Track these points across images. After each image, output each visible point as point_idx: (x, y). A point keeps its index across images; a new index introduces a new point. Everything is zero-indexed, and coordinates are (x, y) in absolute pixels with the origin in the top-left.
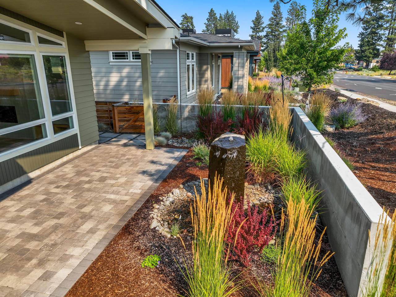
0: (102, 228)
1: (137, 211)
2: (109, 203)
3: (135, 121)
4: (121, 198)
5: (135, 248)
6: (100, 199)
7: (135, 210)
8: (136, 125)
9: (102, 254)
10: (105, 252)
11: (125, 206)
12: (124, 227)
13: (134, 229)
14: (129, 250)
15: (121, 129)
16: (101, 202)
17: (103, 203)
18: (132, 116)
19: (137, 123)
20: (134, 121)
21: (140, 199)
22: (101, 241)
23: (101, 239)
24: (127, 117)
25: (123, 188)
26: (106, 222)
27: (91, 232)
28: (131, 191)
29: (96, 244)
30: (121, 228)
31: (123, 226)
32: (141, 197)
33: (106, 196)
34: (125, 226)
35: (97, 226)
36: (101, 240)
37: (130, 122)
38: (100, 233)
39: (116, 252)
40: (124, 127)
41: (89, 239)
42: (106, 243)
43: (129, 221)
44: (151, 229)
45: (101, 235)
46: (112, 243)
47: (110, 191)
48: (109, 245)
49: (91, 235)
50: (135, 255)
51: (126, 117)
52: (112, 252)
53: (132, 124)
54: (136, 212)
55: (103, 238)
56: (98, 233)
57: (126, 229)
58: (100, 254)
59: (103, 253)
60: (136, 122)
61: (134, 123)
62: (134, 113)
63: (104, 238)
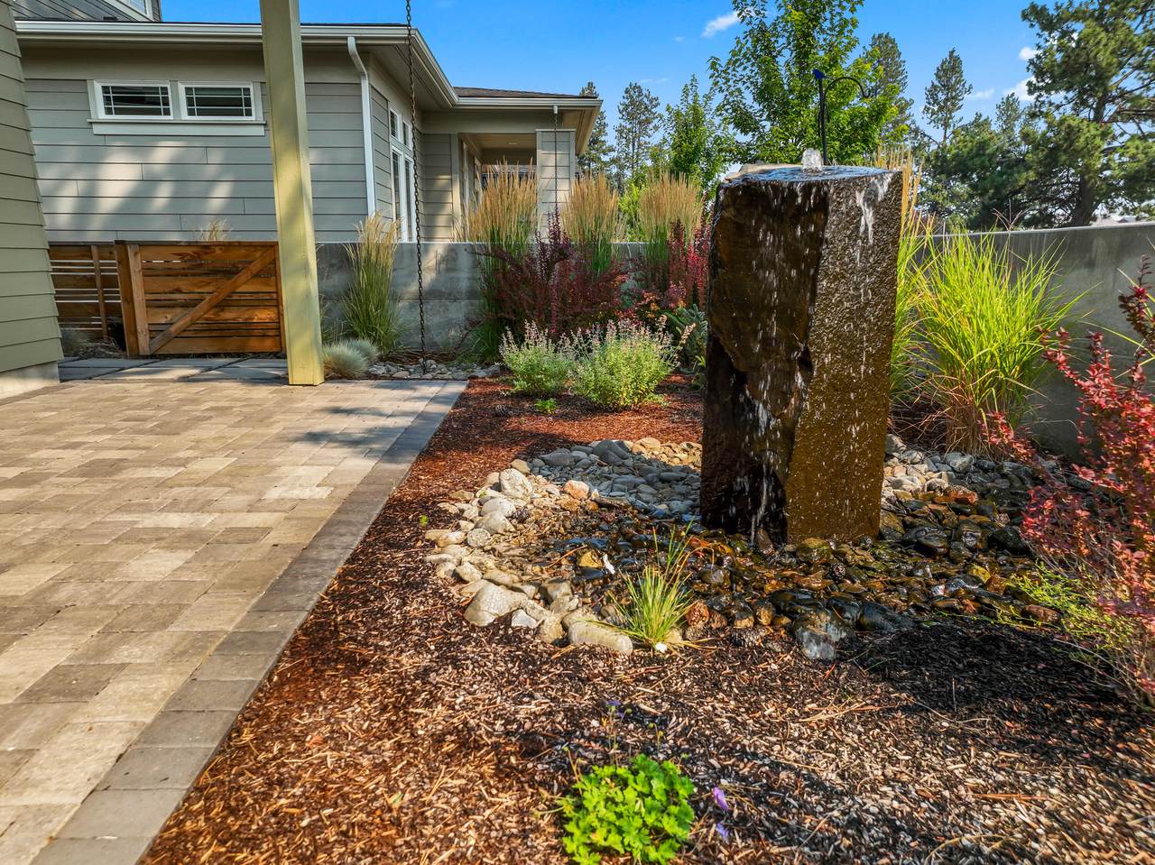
0: (145, 660)
1: (348, 562)
2: (163, 543)
3: (222, 305)
4: (226, 523)
5: (439, 740)
6: (104, 536)
7: (335, 558)
8: (225, 322)
9: (179, 824)
10: (207, 810)
11: (267, 548)
12: (296, 639)
13: (371, 640)
14: (395, 761)
15: (159, 337)
16: (107, 546)
17: (122, 549)
18: (208, 284)
19: (229, 315)
20: (216, 306)
21: (343, 517)
22: (148, 737)
23: (149, 719)
24: (184, 289)
25: (228, 489)
26: (164, 625)
27: (58, 693)
28: (273, 494)
29: (111, 762)
30: (284, 643)
31: (290, 636)
32: (339, 511)
33: (136, 522)
34: (304, 629)
35: (101, 652)
36: (151, 727)
37: (199, 311)
38: (135, 686)
39: (298, 791)
40: (173, 329)
41: (44, 736)
42: (199, 743)
43: (320, 605)
44: (485, 629)
45: (146, 697)
46: (247, 737)
47: (152, 501)
48: (220, 752)
49: (58, 706)
50: (463, 791)
51: (179, 291)
52: (266, 796)
53: (207, 319)
54: (341, 564)
55: (164, 715)
56: (118, 688)
57: (318, 645)
58: (167, 828)
59: (188, 813)
60: (223, 310)
61: (215, 314)
62: (214, 272)
63: (175, 711)
